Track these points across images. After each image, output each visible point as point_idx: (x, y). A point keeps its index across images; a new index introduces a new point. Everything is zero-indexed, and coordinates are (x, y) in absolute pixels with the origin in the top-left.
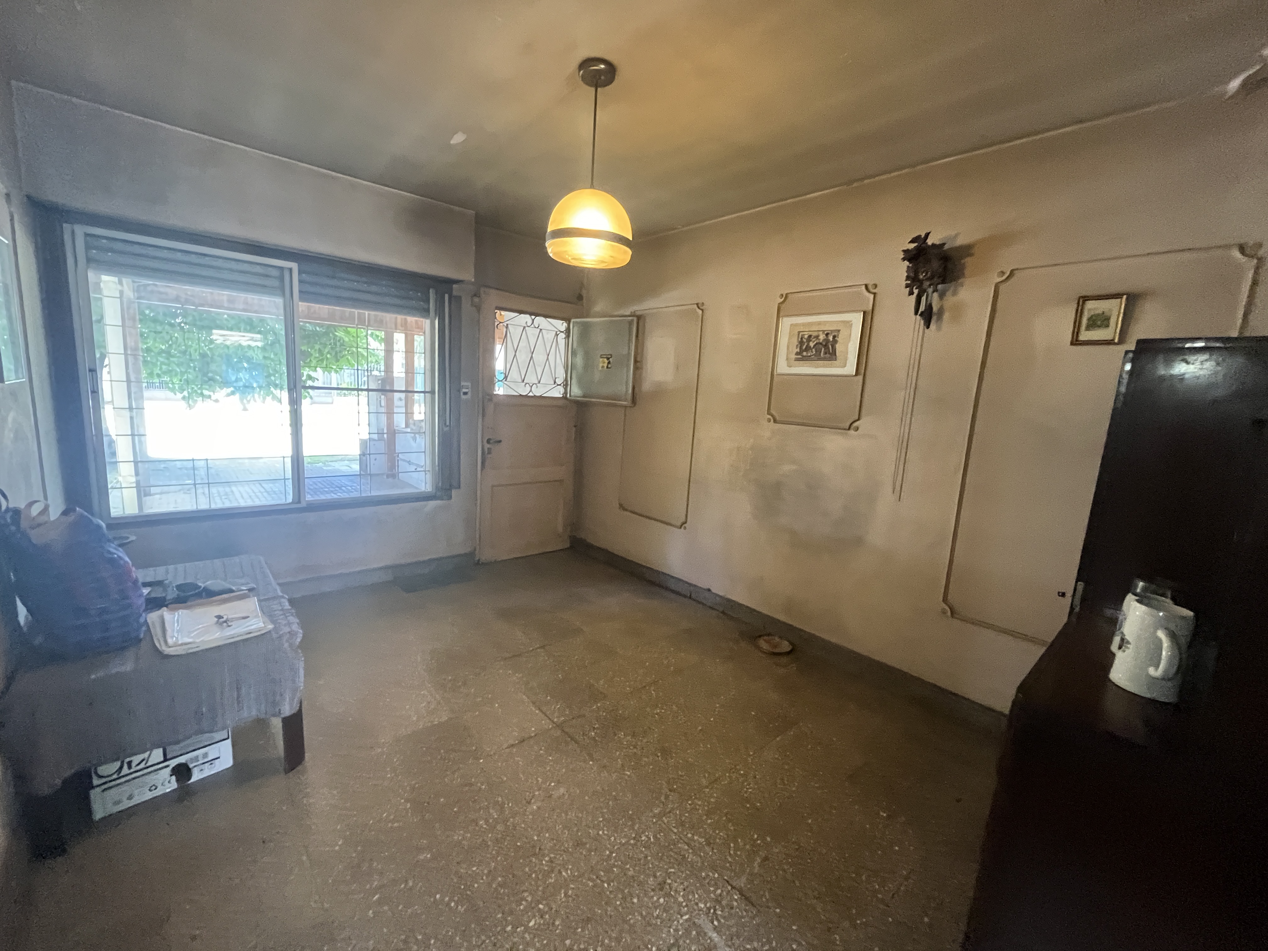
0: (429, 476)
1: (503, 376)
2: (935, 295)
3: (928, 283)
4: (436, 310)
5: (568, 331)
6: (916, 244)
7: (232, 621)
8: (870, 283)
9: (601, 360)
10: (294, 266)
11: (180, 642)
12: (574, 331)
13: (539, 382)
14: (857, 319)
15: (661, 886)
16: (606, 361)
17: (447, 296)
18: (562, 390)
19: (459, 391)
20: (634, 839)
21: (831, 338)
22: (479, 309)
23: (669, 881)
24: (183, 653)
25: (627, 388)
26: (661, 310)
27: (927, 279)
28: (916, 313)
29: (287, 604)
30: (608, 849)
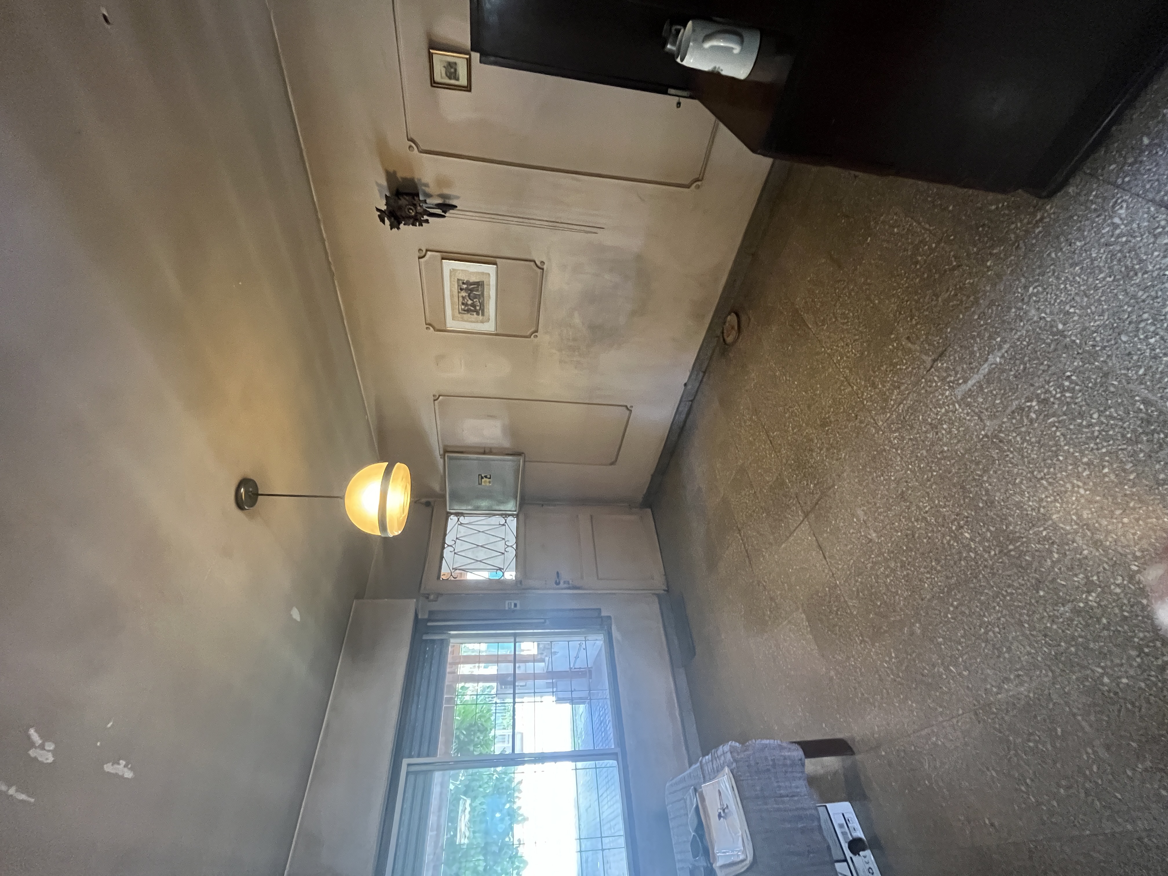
0: (591, 637)
1: (499, 572)
2: (428, 201)
3: (419, 208)
4: (441, 633)
5: (457, 514)
6: (386, 219)
7: (723, 805)
8: (417, 254)
9: (483, 484)
10: (405, 762)
11: (742, 848)
12: (458, 508)
13: (503, 539)
14: (449, 265)
15: (933, 427)
16: (485, 479)
17: (429, 624)
18: (511, 518)
19: (514, 611)
20: (897, 450)
21: (465, 286)
22: (439, 595)
23: (929, 420)
24: (751, 844)
25: (508, 461)
26: (439, 433)
27: (416, 208)
28: (444, 216)
29: (707, 757)
30: (906, 472)
